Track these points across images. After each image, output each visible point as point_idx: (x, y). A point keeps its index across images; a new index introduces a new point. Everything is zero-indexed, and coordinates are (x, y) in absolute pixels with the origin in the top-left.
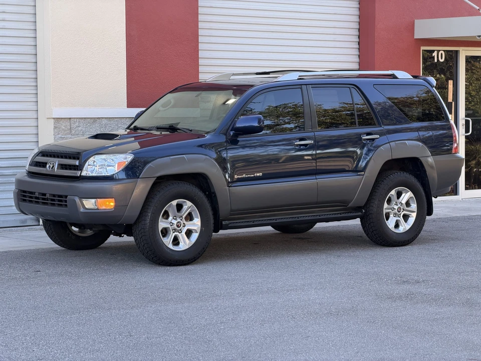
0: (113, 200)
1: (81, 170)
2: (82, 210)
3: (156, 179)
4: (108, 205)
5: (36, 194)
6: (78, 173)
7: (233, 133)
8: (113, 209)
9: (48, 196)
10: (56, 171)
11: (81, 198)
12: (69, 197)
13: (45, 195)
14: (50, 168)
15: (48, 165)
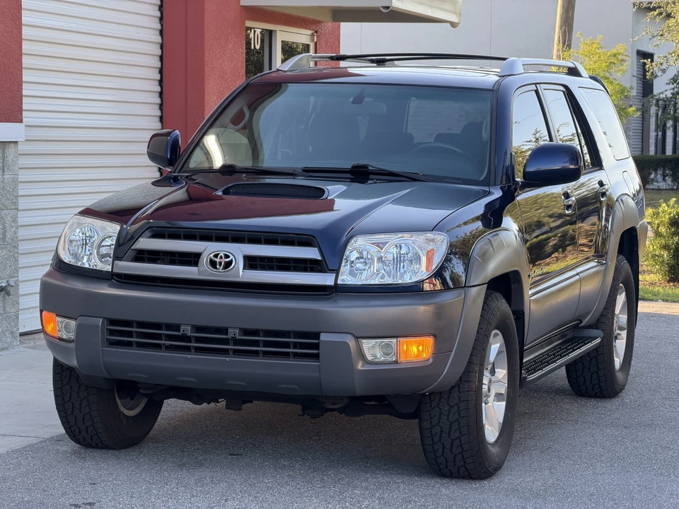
0: (431, 340)
1: (336, 271)
2: (360, 366)
3: (488, 288)
4: (417, 351)
5: (182, 327)
6: (326, 279)
7: (522, 182)
8: (431, 361)
9: (234, 333)
10: (241, 273)
11: (357, 338)
12: (323, 337)
13: (225, 331)
14: (216, 268)
15: (204, 260)
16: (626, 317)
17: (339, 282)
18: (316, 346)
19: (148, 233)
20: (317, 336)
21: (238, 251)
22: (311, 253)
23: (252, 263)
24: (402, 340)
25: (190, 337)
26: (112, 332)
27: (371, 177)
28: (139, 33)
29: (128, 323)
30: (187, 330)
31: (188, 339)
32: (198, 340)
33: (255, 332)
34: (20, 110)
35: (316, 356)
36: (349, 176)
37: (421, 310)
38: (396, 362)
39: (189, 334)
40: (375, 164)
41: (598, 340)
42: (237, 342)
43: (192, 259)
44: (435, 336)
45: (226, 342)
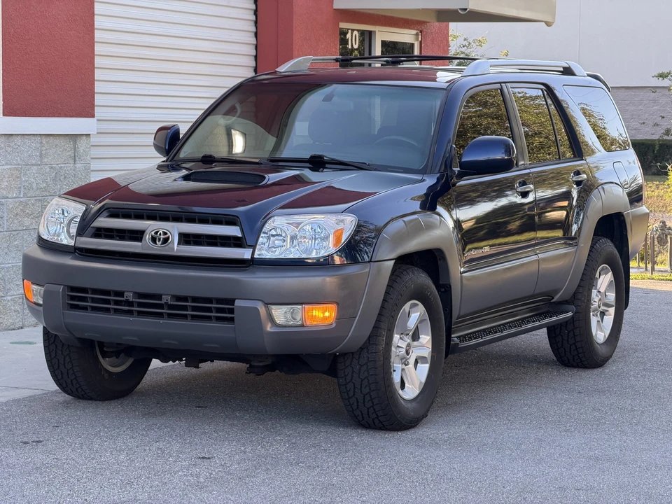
0: (334, 307)
1: (254, 247)
2: (269, 328)
3: (395, 263)
4: (322, 316)
5: (126, 294)
6: (246, 254)
7: (458, 171)
8: (334, 325)
9: (167, 299)
10: (176, 248)
11: (267, 304)
12: (238, 303)
13: (159, 297)
14: (156, 243)
15: (147, 237)
16: (614, 295)
17: (256, 256)
18: (232, 311)
19: (105, 213)
20: (232, 302)
21: (174, 229)
22: (234, 231)
23: (186, 239)
24: (306, 306)
25: (132, 302)
26: (72, 298)
27: (327, 166)
28: (231, 36)
29: (84, 290)
30: (129, 296)
31: (130, 304)
32: (140, 305)
33: (185, 299)
34: (93, 106)
35: (232, 320)
36: (308, 165)
37: (327, 281)
38: (302, 326)
39: (131, 300)
40: (329, 155)
41: (570, 314)
42: (171, 307)
43: (137, 235)
44: (337, 303)
45: (161, 306)
